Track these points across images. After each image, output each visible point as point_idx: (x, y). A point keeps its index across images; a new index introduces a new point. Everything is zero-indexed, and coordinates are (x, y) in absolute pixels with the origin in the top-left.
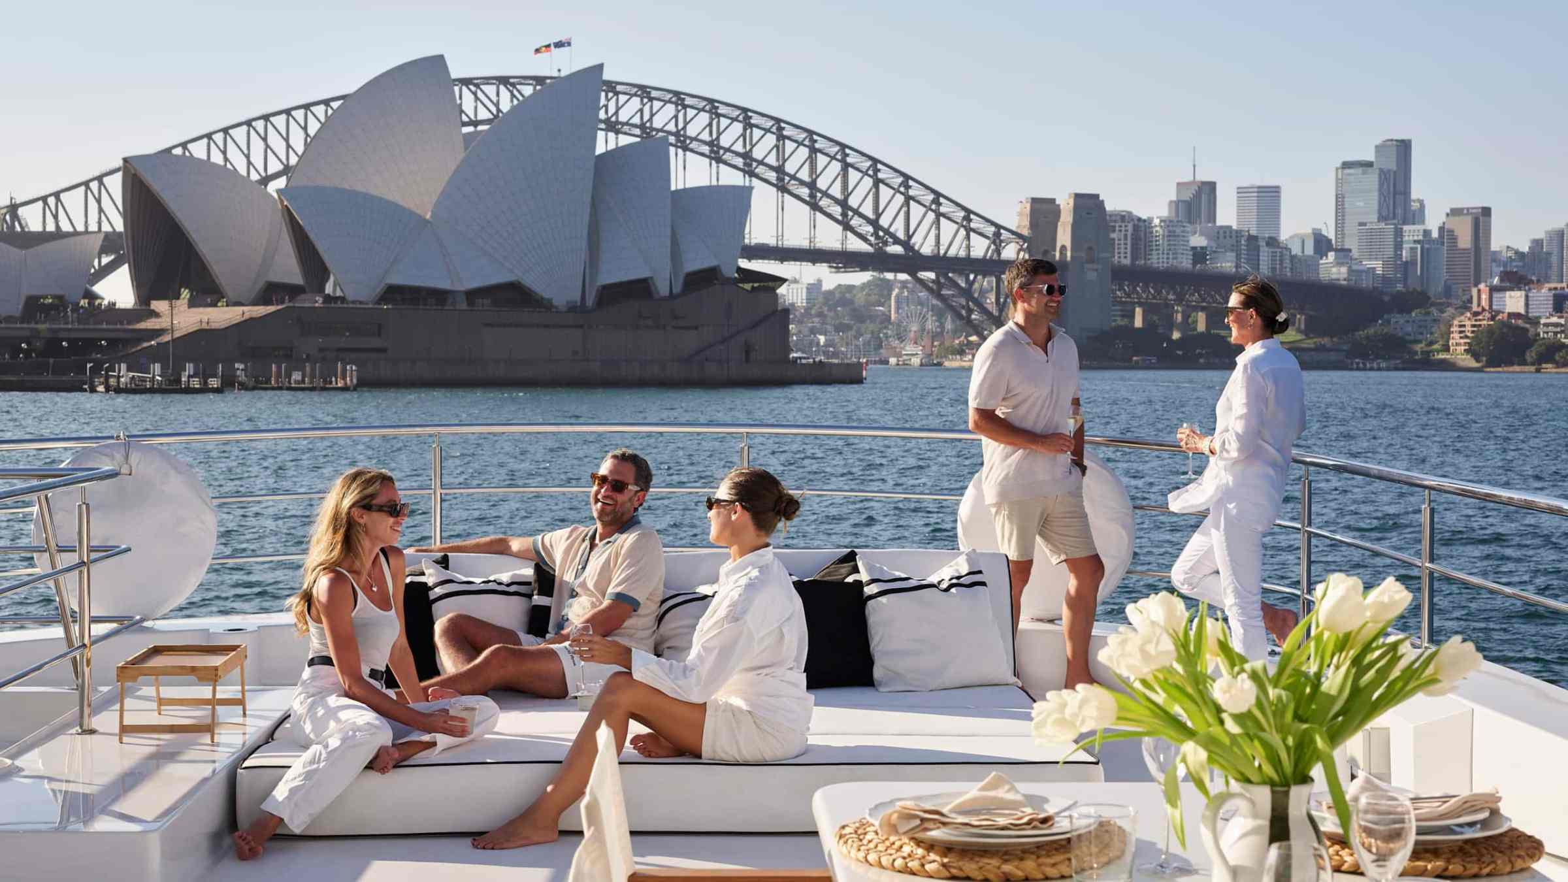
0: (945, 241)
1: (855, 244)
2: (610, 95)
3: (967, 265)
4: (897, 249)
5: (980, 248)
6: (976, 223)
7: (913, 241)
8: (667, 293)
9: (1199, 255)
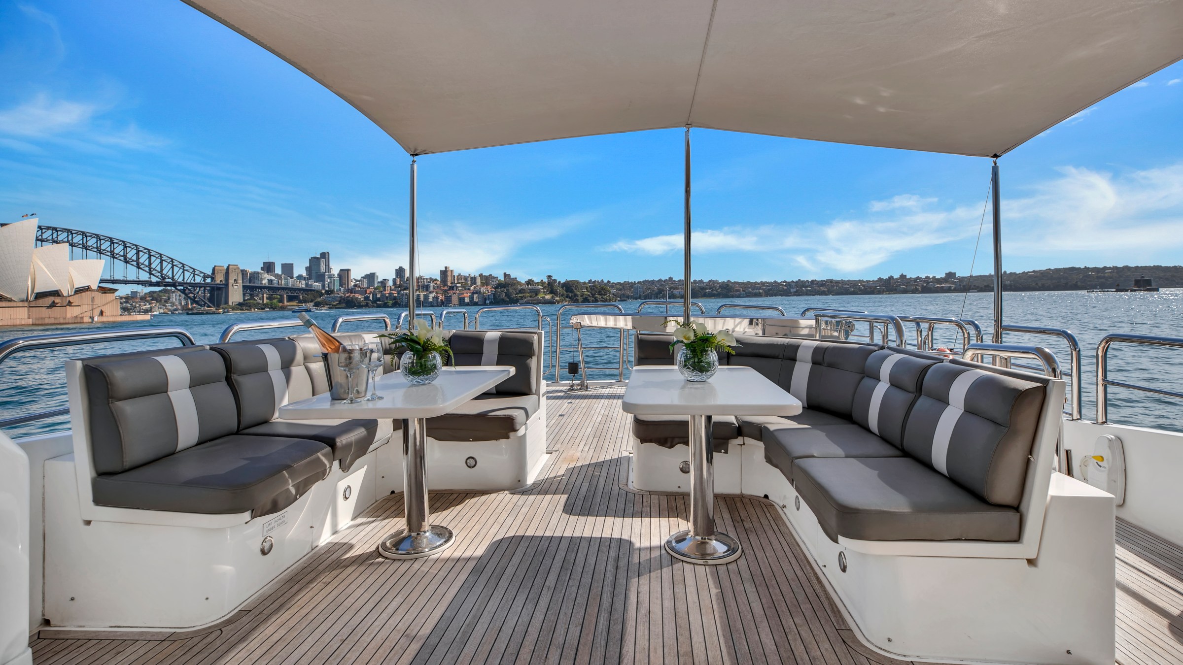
0: (186, 278)
1: (154, 279)
2: (54, 231)
3: (195, 285)
4: (170, 280)
5: (198, 279)
6: (197, 272)
7: (175, 278)
8: (67, 295)
9: (270, 281)
